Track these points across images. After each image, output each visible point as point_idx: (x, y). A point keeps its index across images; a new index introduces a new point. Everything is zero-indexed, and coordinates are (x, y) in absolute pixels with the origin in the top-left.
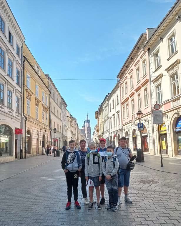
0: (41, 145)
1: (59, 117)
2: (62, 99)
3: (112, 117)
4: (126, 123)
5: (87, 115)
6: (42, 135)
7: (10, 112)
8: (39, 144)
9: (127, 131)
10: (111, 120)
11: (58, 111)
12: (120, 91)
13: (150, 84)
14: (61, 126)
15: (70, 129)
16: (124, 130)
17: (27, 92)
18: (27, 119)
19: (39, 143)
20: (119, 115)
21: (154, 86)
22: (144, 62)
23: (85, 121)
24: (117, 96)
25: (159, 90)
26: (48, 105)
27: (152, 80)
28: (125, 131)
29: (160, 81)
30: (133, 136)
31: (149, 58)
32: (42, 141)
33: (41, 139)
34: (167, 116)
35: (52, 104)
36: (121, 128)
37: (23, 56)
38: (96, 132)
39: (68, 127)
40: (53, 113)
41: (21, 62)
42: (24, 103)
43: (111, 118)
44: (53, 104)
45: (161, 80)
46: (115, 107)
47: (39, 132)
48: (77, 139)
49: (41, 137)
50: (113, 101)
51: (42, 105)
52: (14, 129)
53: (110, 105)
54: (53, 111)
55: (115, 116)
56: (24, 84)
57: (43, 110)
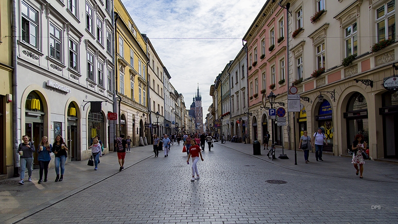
0: (138, 134)
1: (160, 95)
2: (164, 68)
3: (235, 95)
4: (254, 105)
5: (198, 90)
6: (139, 120)
7: (101, 91)
8: (136, 133)
9: (254, 116)
10: (233, 100)
11: (158, 85)
12: (247, 59)
13: (288, 54)
14: (162, 107)
15: (174, 110)
16: (251, 115)
17: (119, 62)
18: (121, 99)
19: (136, 130)
20: (244, 93)
21: (293, 57)
22: (281, 21)
23: (194, 99)
24: (243, 67)
25: (299, 63)
26: (146, 78)
27: (290, 48)
28: (252, 117)
29: (302, 51)
30: (262, 123)
31: (288, 18)
32: (139, 128)
33: (138, 125)
34: (309, 99)
35: (151, 76)
36: (247, 111)
37: (115, 13)
38: (211, 114)
39: (172, 108)
40: (152, 89)
41: (112, 20)
42: (117, 78)
43: (233, 95)
44: (153, 76)
45: (303, 49)
46: (239, 81)
47: (136, 116)
48: (184, 124)
49: (137, 122)
50: (237, 73)
51: (138, 79)
52: (106, 114)
53: (232, 78)
54: (152, 87)
55: (239, 94)
56: (116, 52)
57: (140, 85)
